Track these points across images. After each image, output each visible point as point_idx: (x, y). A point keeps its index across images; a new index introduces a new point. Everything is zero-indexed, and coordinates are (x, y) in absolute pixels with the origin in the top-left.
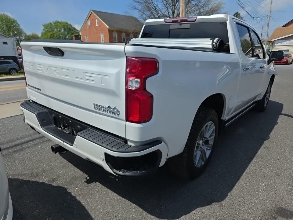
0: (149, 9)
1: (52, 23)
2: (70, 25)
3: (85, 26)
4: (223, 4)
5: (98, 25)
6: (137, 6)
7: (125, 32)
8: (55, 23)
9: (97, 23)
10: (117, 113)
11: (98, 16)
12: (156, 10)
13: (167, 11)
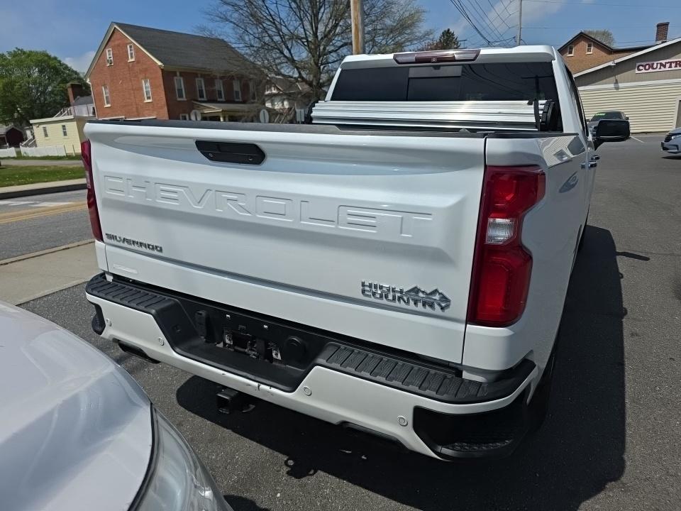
0: (259, 22)
1: (6, 54)
2: (55, 58)
3: (101, 61)
4: (424, 12)
5: (133, 60)
6: (229, 14)
7: (203, 76)
8: (15, 55)
9: (131, 54)
10: (439, 305)
11: (131, 36)
12: (274, 23)
13: (301, 26)
